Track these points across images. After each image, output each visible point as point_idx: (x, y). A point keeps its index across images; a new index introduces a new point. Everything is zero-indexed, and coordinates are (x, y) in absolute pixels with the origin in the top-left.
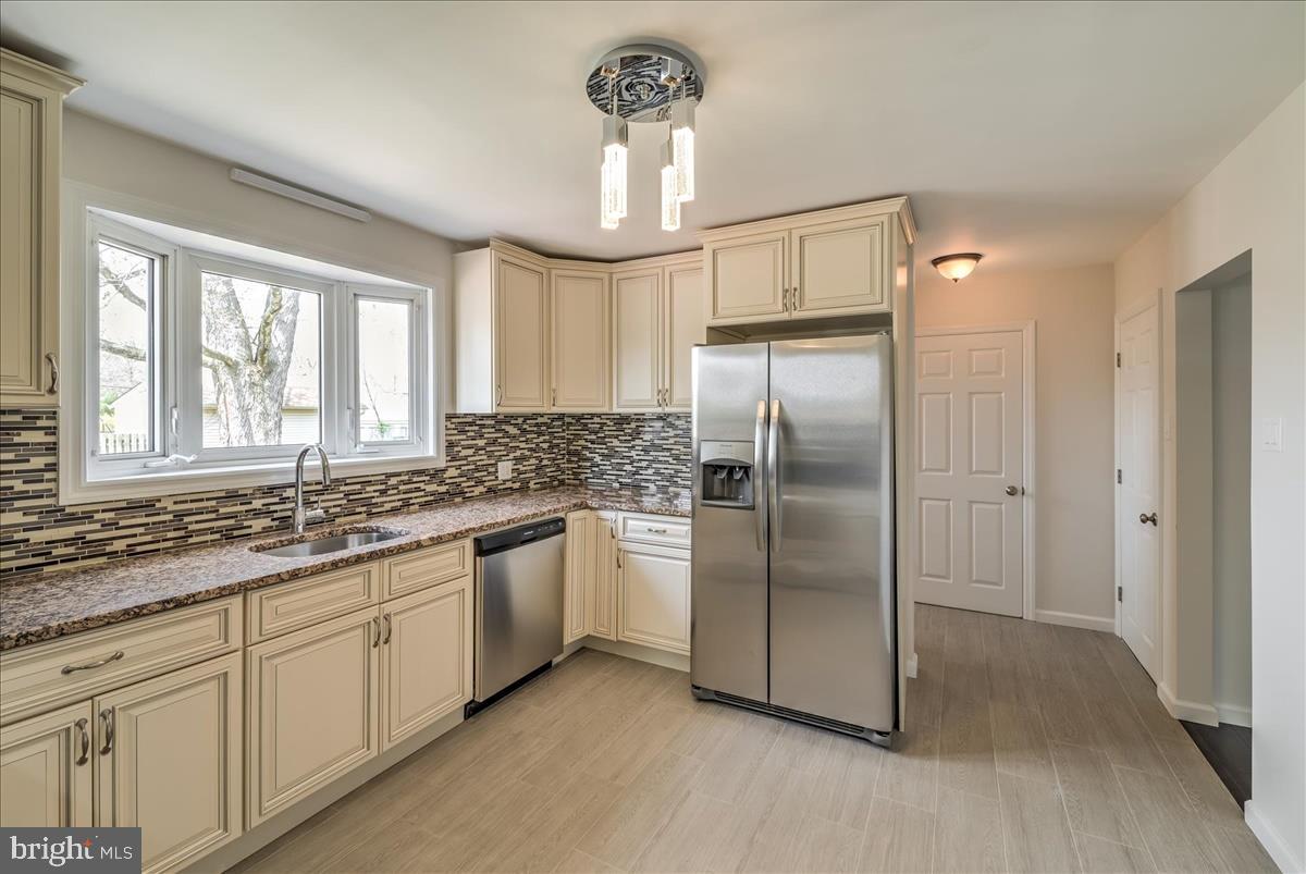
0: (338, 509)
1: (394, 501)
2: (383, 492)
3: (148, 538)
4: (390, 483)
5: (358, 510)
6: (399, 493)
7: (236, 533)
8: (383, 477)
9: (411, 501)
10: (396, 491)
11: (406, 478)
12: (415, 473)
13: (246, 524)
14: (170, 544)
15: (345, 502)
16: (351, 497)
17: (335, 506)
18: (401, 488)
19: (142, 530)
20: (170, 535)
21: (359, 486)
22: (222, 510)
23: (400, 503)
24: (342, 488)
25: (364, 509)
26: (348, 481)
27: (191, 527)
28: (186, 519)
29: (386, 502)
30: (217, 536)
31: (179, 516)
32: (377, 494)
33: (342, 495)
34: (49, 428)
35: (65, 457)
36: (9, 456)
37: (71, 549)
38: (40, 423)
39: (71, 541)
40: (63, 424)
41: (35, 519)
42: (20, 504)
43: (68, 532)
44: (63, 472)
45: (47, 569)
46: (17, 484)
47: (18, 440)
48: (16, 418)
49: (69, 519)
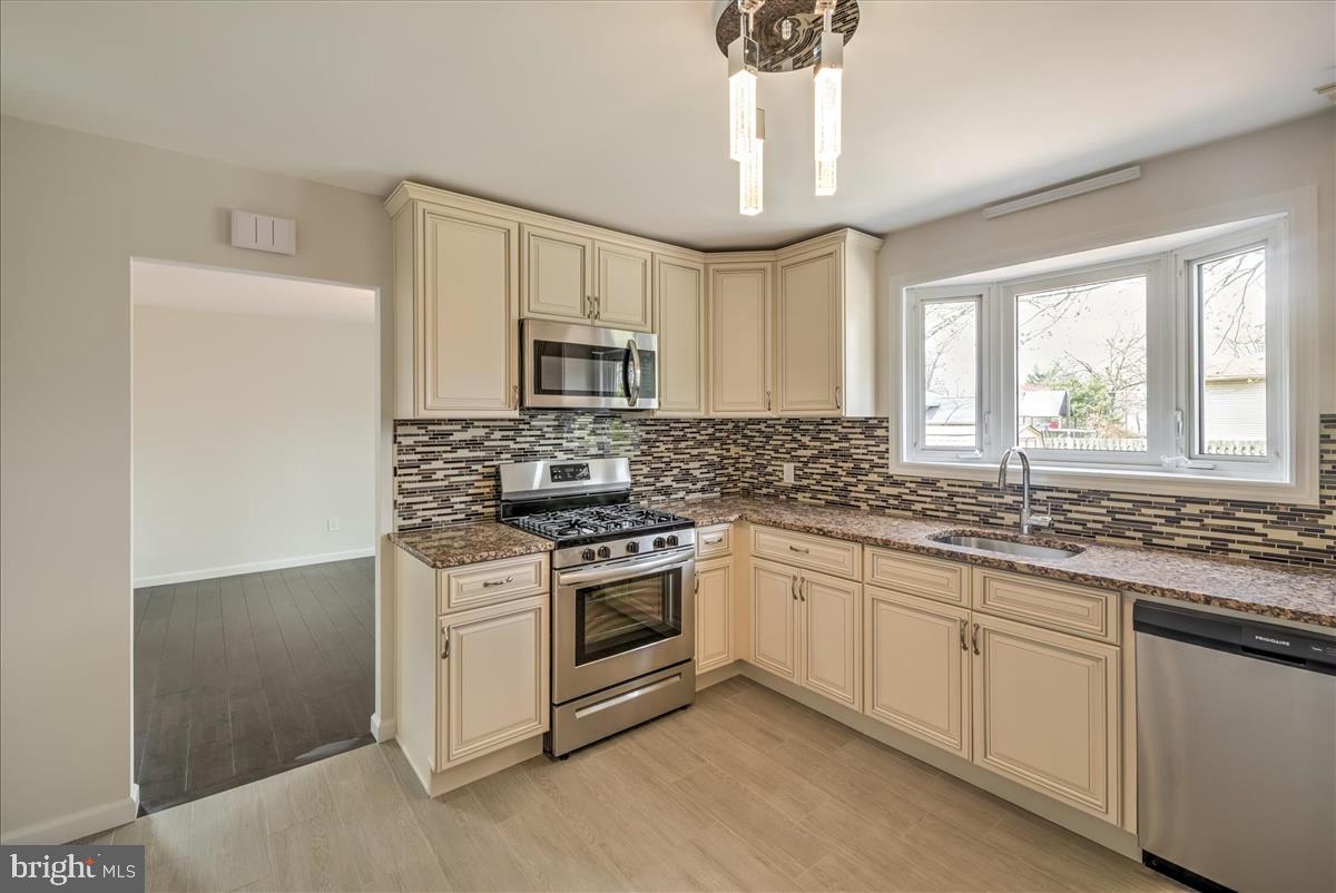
0: (1100, 526)
1: (1195, 537)
2: (1170, 521)
3: (933, 507)
4: (1183, 510)
5: (1128, 533)
6: (1204, 527)
7: (991, 520)
8: (1173, 501)
9: (1231, 546)
10: (1197, 524)
11: (1220, 509)
12: (1237, 504)
13: (999, 514)
14: (946, 515)
15: (1109, 519)
16: (1117, 516)
17: (1094, 521)
18: (1206, 521)
19: (929, 500)
20: (946, 508)
21: (1130, 505)
22: (980, 498)
23: (1208, 543)
24: (1104, 503)
25: (1140, 535)
26: (1112, 496)
27: (959, 506)
28: (956, 499)
29: (1178, 535)
30: (977, 519)
31: (952, 495)
32: (1163, 521)
33: (1104, 511)
34: (887, 428)
35: (891, 446)
36: (873, 443)
37: (896, 502)
38: (884, 424)
39: (896, 497)
40: (891, 425)
41: (881, 479)
42: (876, 470)
43: (895, 491)
44: (891, 455)
45: (887, 510)
46: (875, 458)
47: (876, 434)
48: (876, 422)
49: (896, 484)
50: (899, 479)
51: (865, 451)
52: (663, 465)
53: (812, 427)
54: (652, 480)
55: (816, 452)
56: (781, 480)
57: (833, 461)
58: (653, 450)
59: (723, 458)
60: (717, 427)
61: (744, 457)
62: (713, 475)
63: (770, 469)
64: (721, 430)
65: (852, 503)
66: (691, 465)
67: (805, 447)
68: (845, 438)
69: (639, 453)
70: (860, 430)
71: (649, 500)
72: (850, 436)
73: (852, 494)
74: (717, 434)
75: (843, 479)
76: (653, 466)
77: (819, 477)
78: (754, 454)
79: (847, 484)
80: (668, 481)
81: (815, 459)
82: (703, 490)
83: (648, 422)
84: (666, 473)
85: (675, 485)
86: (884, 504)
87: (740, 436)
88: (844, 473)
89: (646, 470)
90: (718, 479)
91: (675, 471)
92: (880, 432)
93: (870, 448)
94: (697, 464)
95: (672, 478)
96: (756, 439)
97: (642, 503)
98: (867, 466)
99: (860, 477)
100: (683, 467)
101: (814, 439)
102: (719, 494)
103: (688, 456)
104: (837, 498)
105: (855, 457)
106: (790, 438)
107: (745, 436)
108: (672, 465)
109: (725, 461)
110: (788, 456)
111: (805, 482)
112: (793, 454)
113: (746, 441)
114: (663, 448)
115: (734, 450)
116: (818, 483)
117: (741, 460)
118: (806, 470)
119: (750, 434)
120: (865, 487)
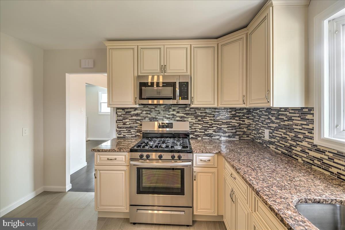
34: (313, 114)
35: (316, 125)
36: (305, 123)
37: (319, 163)
38: (312, 112)
39: (320, 160)
40: (316, 112)
41: (310, 146)
42: (307, 140)
43: (319, 155)
44: (315, 131)
45: (313, 167)
46: (306, 132)
47: (307, 118)
48: (307, 110)
49: (318, 151)
50: (322, 148)
51: (301, 128)
52: (208, 125)
53: (276, 112)
54: (203, 130)
55: (277, 125)
56: (264, 137)
57: (285, 131)
58: (204, 119)
59: (240, 124)
60: (237, 111)
61: (252, 124)
62: (235, 131)
63: (260, 131)
64: (239, 113)
65: (294, 156)
66: (223, 126)
67: (273, 122)
68: (290, 119)
69: (197, 120)
70: (298, 115)
71: (202, 138)
72: (293, 118)
73: (294, 151)
74: (237, 114)
75: (289, 142)
76: (204, 125)
77: (278, 138)
78: (255, 123)
79: (291, 145)
80: (211, 132)
81: (276, 129)
82: (229, 137)
83: (201, 109)
84: (210, 129)
85: (214, 133)
86: (311, 162)
87: (251, 115)
88: (290, 139)
89: (200, 127)
90: (237, 133)
91: (214, 128)
92: (309, 117)
93: (304, 126)
94: (226, 126)
95: (213, 131)
96: (256, 117)
97: (198, 138)
98: (302, 136)
99: (298, 143)
100: (218, 126)
101: (277, 118)
102: (238, 139)
103: (221, 122)
104: (286, 152)
105: (295, 130)
106: (267, 117)
107: (253, 116)
108: (213, 125)
109: (241, 126)
110: (266, 126)
111: (273, 140)
112: (269, 125)
113: (253, 118)
114: (208, 119)
115: (247, 121)
116: (278, 141)
117: (251, 126)
118: (273, 134)
119: (254, 115)
120: (301, 149)
